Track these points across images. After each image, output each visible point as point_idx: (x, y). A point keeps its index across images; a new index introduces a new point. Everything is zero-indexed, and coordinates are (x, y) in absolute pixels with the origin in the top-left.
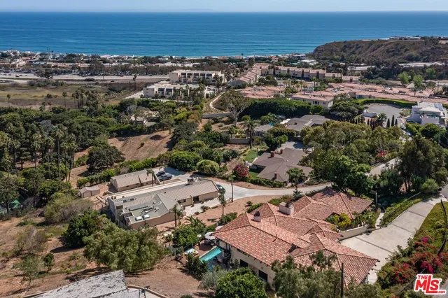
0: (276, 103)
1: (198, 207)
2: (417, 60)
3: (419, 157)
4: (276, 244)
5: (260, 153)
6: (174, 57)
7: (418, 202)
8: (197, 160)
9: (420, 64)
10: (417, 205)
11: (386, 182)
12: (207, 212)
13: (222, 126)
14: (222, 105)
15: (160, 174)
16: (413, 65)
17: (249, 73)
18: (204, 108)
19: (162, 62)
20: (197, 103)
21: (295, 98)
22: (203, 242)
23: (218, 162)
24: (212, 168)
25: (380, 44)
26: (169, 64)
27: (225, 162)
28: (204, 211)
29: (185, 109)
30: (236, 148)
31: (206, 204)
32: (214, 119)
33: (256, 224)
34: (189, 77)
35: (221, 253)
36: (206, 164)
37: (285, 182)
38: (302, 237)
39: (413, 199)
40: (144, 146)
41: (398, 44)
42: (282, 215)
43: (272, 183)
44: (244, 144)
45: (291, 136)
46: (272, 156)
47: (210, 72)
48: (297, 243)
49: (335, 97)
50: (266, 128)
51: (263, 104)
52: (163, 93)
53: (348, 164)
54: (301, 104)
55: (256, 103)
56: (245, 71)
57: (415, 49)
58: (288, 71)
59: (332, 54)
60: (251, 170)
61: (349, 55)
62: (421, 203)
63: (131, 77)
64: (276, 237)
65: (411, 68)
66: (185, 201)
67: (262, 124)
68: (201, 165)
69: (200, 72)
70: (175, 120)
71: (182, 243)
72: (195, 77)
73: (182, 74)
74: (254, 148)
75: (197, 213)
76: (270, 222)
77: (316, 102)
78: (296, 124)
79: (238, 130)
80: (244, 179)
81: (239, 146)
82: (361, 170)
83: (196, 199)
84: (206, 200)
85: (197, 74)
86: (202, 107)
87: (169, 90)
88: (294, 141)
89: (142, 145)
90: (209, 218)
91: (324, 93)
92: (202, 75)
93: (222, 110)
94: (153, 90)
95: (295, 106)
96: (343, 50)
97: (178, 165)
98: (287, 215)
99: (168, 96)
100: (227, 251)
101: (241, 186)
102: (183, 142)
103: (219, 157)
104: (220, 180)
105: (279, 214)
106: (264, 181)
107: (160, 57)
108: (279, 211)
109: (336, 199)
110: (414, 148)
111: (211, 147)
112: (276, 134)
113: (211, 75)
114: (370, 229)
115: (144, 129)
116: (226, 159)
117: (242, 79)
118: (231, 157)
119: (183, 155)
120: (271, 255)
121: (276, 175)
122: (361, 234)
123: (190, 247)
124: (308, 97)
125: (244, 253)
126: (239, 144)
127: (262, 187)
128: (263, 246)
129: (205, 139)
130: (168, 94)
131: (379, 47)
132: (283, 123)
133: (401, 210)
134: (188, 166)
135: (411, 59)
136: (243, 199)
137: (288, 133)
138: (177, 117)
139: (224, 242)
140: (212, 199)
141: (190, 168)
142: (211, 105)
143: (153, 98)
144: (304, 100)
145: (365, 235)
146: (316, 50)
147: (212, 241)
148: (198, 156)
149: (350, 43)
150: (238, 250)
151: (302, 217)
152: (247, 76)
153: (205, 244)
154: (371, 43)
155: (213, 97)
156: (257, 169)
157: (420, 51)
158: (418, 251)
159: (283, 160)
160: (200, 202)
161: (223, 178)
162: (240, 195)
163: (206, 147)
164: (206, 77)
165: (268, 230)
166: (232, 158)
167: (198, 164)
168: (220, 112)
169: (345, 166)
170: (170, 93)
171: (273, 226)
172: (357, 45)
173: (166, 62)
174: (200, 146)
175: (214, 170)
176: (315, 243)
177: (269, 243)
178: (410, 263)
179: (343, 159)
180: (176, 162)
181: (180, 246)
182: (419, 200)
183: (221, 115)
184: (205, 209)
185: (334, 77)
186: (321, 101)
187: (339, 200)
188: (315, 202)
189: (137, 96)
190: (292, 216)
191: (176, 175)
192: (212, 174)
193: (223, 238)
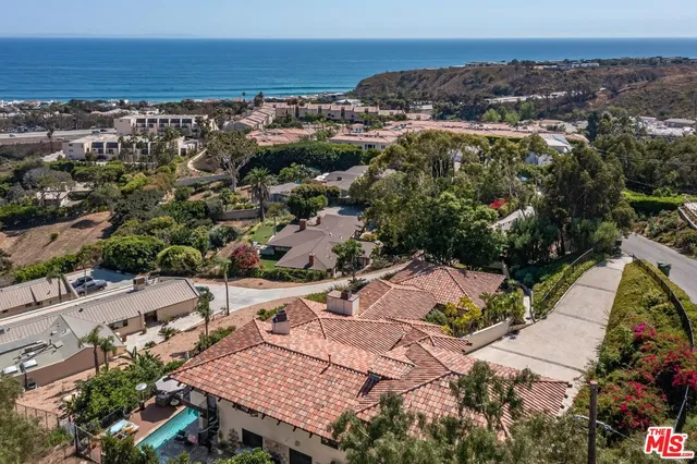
0: (304, 149)
1: (154, 333)
2: (506, 93)
3: (583, 182)
4: (330, 379)
5: (280, 227)
6: (126, 101)
7: (591, 267)
8: (158, 249)
9: (512, 99)
10: (590, 271)
11: (527, 237)
12: (173, 340)
13: (208, 196)
14: (208, 163)
15: (81, 282)
16: (502, 100)
17: (256, 113)
18: (178, 171)
19: (105, 110)
20: (164, 162)
21: (334, 141)
22: (153, 400)
23: (201, 248)
24: (188, 260)
25: (453, 72)
26: (117, 111)
27: (214, 249)
28: (167, 339)
29: (142, 174)
30: (237, 225)
31: (171, 325)
32: (195, 186)
33: (278, 340)
34: (152, 126)
35: (197, 422)
36: (174, 252)
37: (329, 270)
38: (389, 354)
39: (582, 262)
40: (59, 239)
41: (477, 73)
42: (334, 317)
43: (305, 274)
44: (250, 218)
45: (333, 198)
46: (303, 228)
47: (189, 117)
48: (380, 368)
49: (399, 137)
50: (288, 188)
51: (281, 153)
52: (101, 151)
53: (456, 205)
54: (347, 148)
55: (269, 152)
56: (249, 111)
57: (502, 78)
58: (320, 110)
59: (383, 89)
60: (264, 256)
61: (409, 92)
62: (595, 269)
63: (44, 134)
64: (329, 363)
65: (500, 104)
66: (125, 323)
67: (282, 181)
68: (167, 255)
69: (170, 117)
70: (123, 192)
71: (96, 410)
72: (162, 126)
73: (139, 121)
74: (268, 221)
75: (151, 345)
76: (311, 333)
77: (370, 146)
78: (339, 179)
79: (237, 197)
80: (250, 273)
81: (241, 223)
82: (482, 216)
83: (151, 319)
84: (173, 318)
85: (166, 121)
86: (173, 170)
87: (112, 145)
88: (338, 205)
89: (54, 237)
90: (174, 351)
91: (381, 133)
92: (173, 121)
93: (209, 171)
94: (82, 145)
95: (337, 152)
96: (400, 84)
97: (118, 263)
98: (346, 316)
99: (110, 156)
100: (210, 413)
101: (246, 286)
102: (133, 223)
103: (201, 241)
104: (204, 280)
105: (328, 315)
106: (290, 272)
107: (100, 102)
108: (327, 311)
109: (439, 278)
110: (574, 167)
111: (189, 226)
112: (307, 195)
113: (190, 121)
114: (515, 327)
115: (60, 211)
116: (217, 243)
117: (244, 121)
118: (225, 240)
119: (131, 242)
120: (318, 407)
121: (311, 258)
122: (500, 339)
123: (119, 416)
124: (357, 139)
125: (251, 411)
126: (241, 219)
127: (287, 284)
128: (297, 388)
129: (176, 213)
130: (110, 152)
131: (451, 77)
132: (318, 178)
133: (565, 284)
134: (140, 261)
135: (498, 92)
136: (250, 308)
137: (328, 191)
138: (127, 187)
139: (200, 391)
140: (187, 314)
141: (145, 265)
142: (190, 165)
143: (82, 160)
144: (350, 143)
145: (506, 339)
146: (360, 85)
147: (174, 395)
148: (161, 242)
149: (409, 73)
150: (237, 406)
151: (377, 317)
152: (252, 117)
153: (157, 405)
154: (440, 72)
155: (194, 153)
156: (276, 253)
157: (510, 80)
158: (643, 351)
159: (322, 234)
160: (160, 323)
161: (211, 277)
162: (244, 301)
163: (177, 228)
164: (181, 124)
165: (307, 348)
166: (228, 241)
167: (159, 255)
168: (205, 174)
169: (450, 210)
170: (114, 149)
171: (319, 342)
172: (420, 76)
173: (112, 108)
174: (166, 225)
175: (192, 264)
176: (423, 363)
177: (311, 378)
178: (641, 380)
179: (446, 197)
180: (115, 255)
181: (91, 418)
182: (591, 262)
183: (207, 178)
184: (167, 334)
185: (391, 114)
186: (377, 143)
187: (446, 278)
188: (398, 287)
189: (50, 158)
190: (355, 317)
191: (114, 281)
192: (188, 270)
193: (198, 383)
